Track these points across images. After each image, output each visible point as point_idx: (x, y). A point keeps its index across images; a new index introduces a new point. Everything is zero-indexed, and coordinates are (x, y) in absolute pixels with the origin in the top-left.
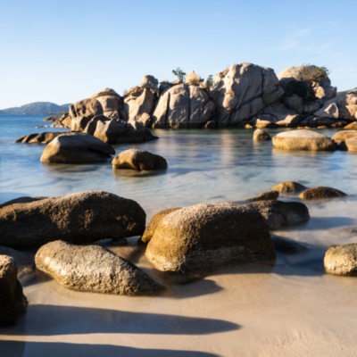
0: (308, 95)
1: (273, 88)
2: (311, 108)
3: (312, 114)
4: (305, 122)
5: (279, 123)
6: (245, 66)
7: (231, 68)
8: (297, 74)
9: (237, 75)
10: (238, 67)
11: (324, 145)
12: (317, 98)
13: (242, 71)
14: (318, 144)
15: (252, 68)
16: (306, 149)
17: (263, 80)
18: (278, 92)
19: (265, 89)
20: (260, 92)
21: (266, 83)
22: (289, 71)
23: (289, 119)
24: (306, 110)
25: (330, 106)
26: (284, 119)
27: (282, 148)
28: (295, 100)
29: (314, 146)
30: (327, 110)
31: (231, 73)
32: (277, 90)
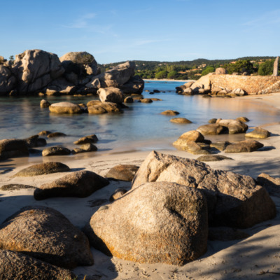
0: (81, 73)
1: (57, 68)
2: (84, 82)
3: (84, 85)
4: (79, 91)
5: (62, 91)
6: (36, 52)
7: (26, 53)
8: (74, 57)
9: (31, 58)
10: (32, 53)
11: (76, 111)
12: (88, 75)
13: (34, 55)
14: (73, 110)
15: (42, 53)
16: (67, 113)
17: (50, 63)
18: (60, 71)
19: (52, 68)
20: (48, 70)
21: (53, 64)
22: (69, 55)
23: (68, 89)
24: (80, 83)
25: (95, 81)
26: (65, 89)
27: (54, 113)
28: (73, 76)
29: (71, 111)
30: (93, 83)
31: (27, 57)
32: (60, 69)
